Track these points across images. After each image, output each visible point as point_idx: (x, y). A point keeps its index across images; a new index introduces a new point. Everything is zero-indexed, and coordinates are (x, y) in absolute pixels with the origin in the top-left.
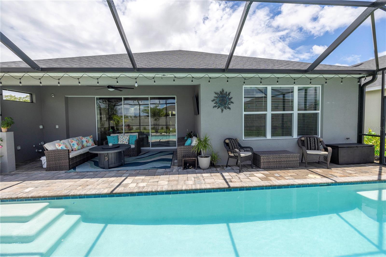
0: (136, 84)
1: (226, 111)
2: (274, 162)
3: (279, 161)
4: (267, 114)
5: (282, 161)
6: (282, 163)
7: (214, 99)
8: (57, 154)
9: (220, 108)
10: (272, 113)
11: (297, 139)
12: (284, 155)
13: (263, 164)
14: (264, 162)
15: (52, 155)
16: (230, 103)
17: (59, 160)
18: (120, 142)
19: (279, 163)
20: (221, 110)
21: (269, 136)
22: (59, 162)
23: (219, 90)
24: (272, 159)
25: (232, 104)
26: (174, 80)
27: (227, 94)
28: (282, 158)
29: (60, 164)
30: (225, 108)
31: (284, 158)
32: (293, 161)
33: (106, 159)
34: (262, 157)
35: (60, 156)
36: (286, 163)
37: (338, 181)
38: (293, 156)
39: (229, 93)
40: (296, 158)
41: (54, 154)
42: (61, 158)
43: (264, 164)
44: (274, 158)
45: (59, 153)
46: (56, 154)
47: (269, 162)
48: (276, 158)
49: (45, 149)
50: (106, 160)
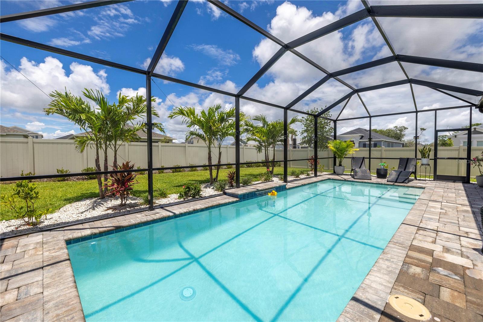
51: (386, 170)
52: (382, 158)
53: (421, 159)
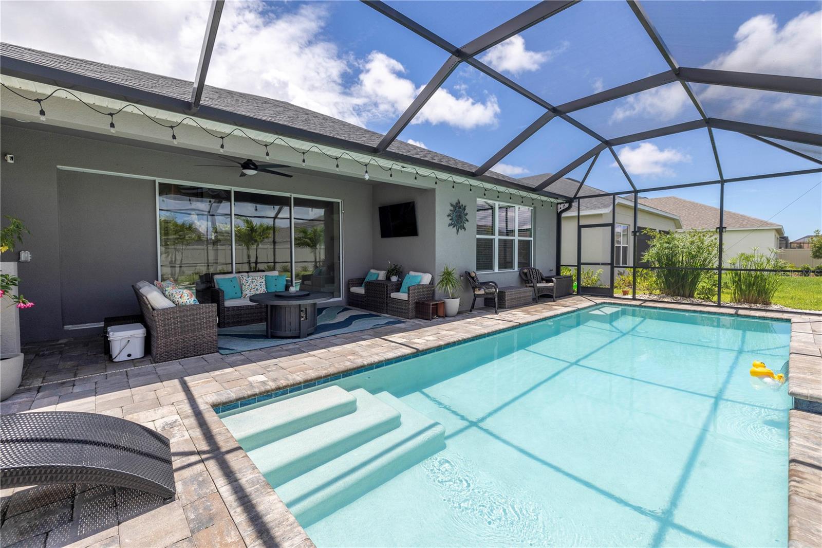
0: (367, 174)
1: (461, 232)
2: (516, 298)
3: (519, 298)
4: (494, 239)
5: (521, 297)
6: (522, 300)
7: (450, 214)
8: (190, 316)
9: (455, 228)
10: (499, 238)
11: (518, 273)
14: (508, 300)
15: (174, 318)
17: (193, 331)
18: (248, 291)
20: (457, 231)
21: (496, 270)
22: (194, 336)
23: (454, 202)
24: (514, 295)
25: (467, 222)
26: (416, 178)
27: (463, 207)
28: (521, 293)
29: (197, 340)
30: (461, 228)
31: (523, 293)
32: (529, 296)
33: (302, 317)
34: (506, 294)
35: (197, 320)
36: (524, 300)
37: (579, 307)
39: (465, 207)
40: (531, 292)
41: (180, 317)
42: (198, 324)
43: (508, 302)
45: (195, 313)
46: (187, 316)
47: (512, 299)
48: (517, 293)
49: (149, 305)
50: (303, 319)
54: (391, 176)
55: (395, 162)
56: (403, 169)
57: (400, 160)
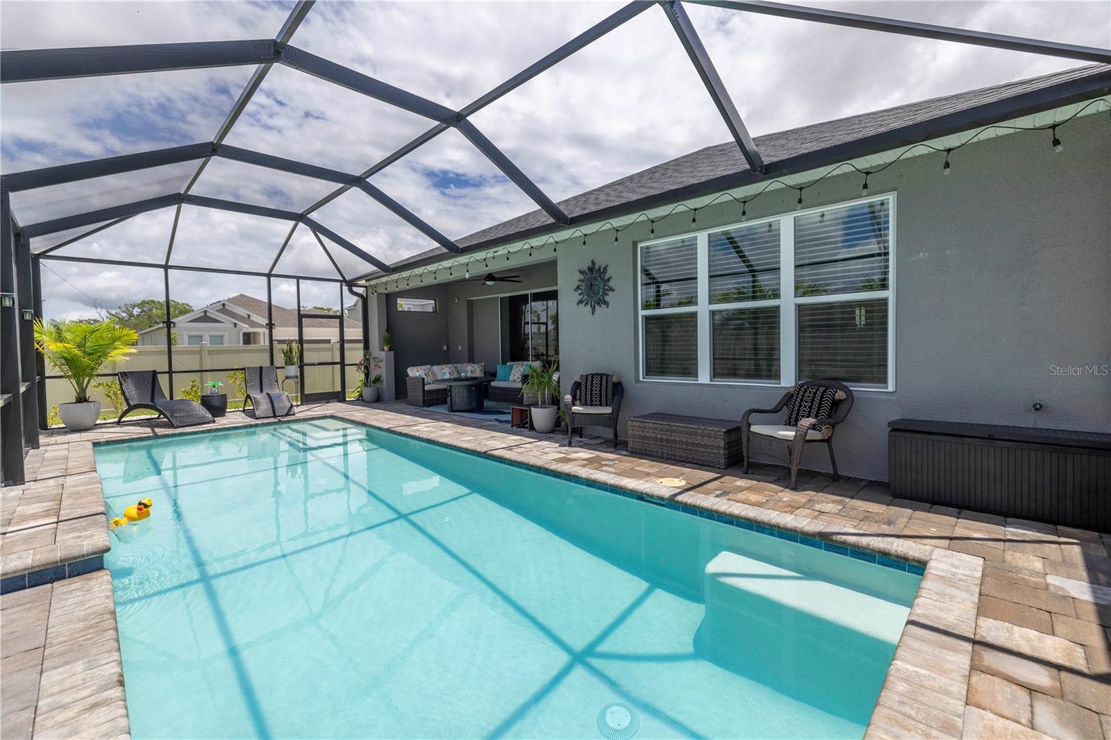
0: (467, 273)
1: (600, 311)
2: (656, 439)
3: (668, 441)
4: (697, 312)
5: (675, 441)
6: (676, 448)
7: (579, 285)
9: (589, 304)
10: (710, 309)
12: (682, 425)
13: (631, 439)
14: (633, 436)
16: (607, 292)
19: (670, 444)
20: (591, 309)
21: (704, 376)
23: (585, 265)
24: (650, 430)
25: (610, 293)
26: (508, 259)
27: (602, 270)
28: (675, 431)
30: (598, 304)
31: (682, 433)
32: (705, 446)
36: (685, 449)
38: (706, 432)
39: (605, 268)
40: (716, 438)
43: (633, 441)
44: (656, 429)
47: (645, 438)
48: (662, 430)
51: (224, 396)
52: (204, 369)
53: (284, 368)
54: (487, 266)
55: (488, 251)
56: (495, 254)
57: (492, 247)
